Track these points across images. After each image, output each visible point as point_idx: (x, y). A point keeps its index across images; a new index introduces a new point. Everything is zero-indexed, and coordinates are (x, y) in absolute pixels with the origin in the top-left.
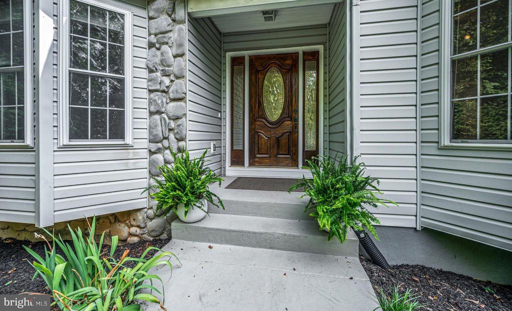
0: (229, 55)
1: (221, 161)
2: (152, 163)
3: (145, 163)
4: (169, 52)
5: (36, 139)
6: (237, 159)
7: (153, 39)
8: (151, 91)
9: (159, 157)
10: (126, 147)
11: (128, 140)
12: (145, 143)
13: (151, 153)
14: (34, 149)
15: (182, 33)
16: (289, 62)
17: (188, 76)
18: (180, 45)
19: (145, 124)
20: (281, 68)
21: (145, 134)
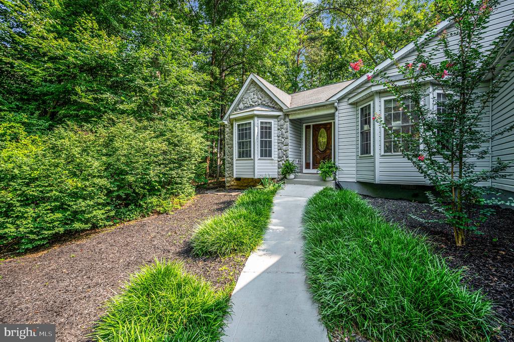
0: (304, 125)
1: (301, 167)
2: (279, 165)
3: (277, 165)
4: (284, 131)
5: (254, 157)
6: (308, 166)
7: (279, 127)
8: (278, 143)
9: (281, 163)
10: (272, 160)
11: (273, 158)
12: (277, 159)
13: (278, 161)
14: (254, 160)
15: (288, 125)
16: (329, 126)
17: (289, 138)
18: (287, 129)
19: (277, 153)
20: (325, 128)
21: (277, 156)
